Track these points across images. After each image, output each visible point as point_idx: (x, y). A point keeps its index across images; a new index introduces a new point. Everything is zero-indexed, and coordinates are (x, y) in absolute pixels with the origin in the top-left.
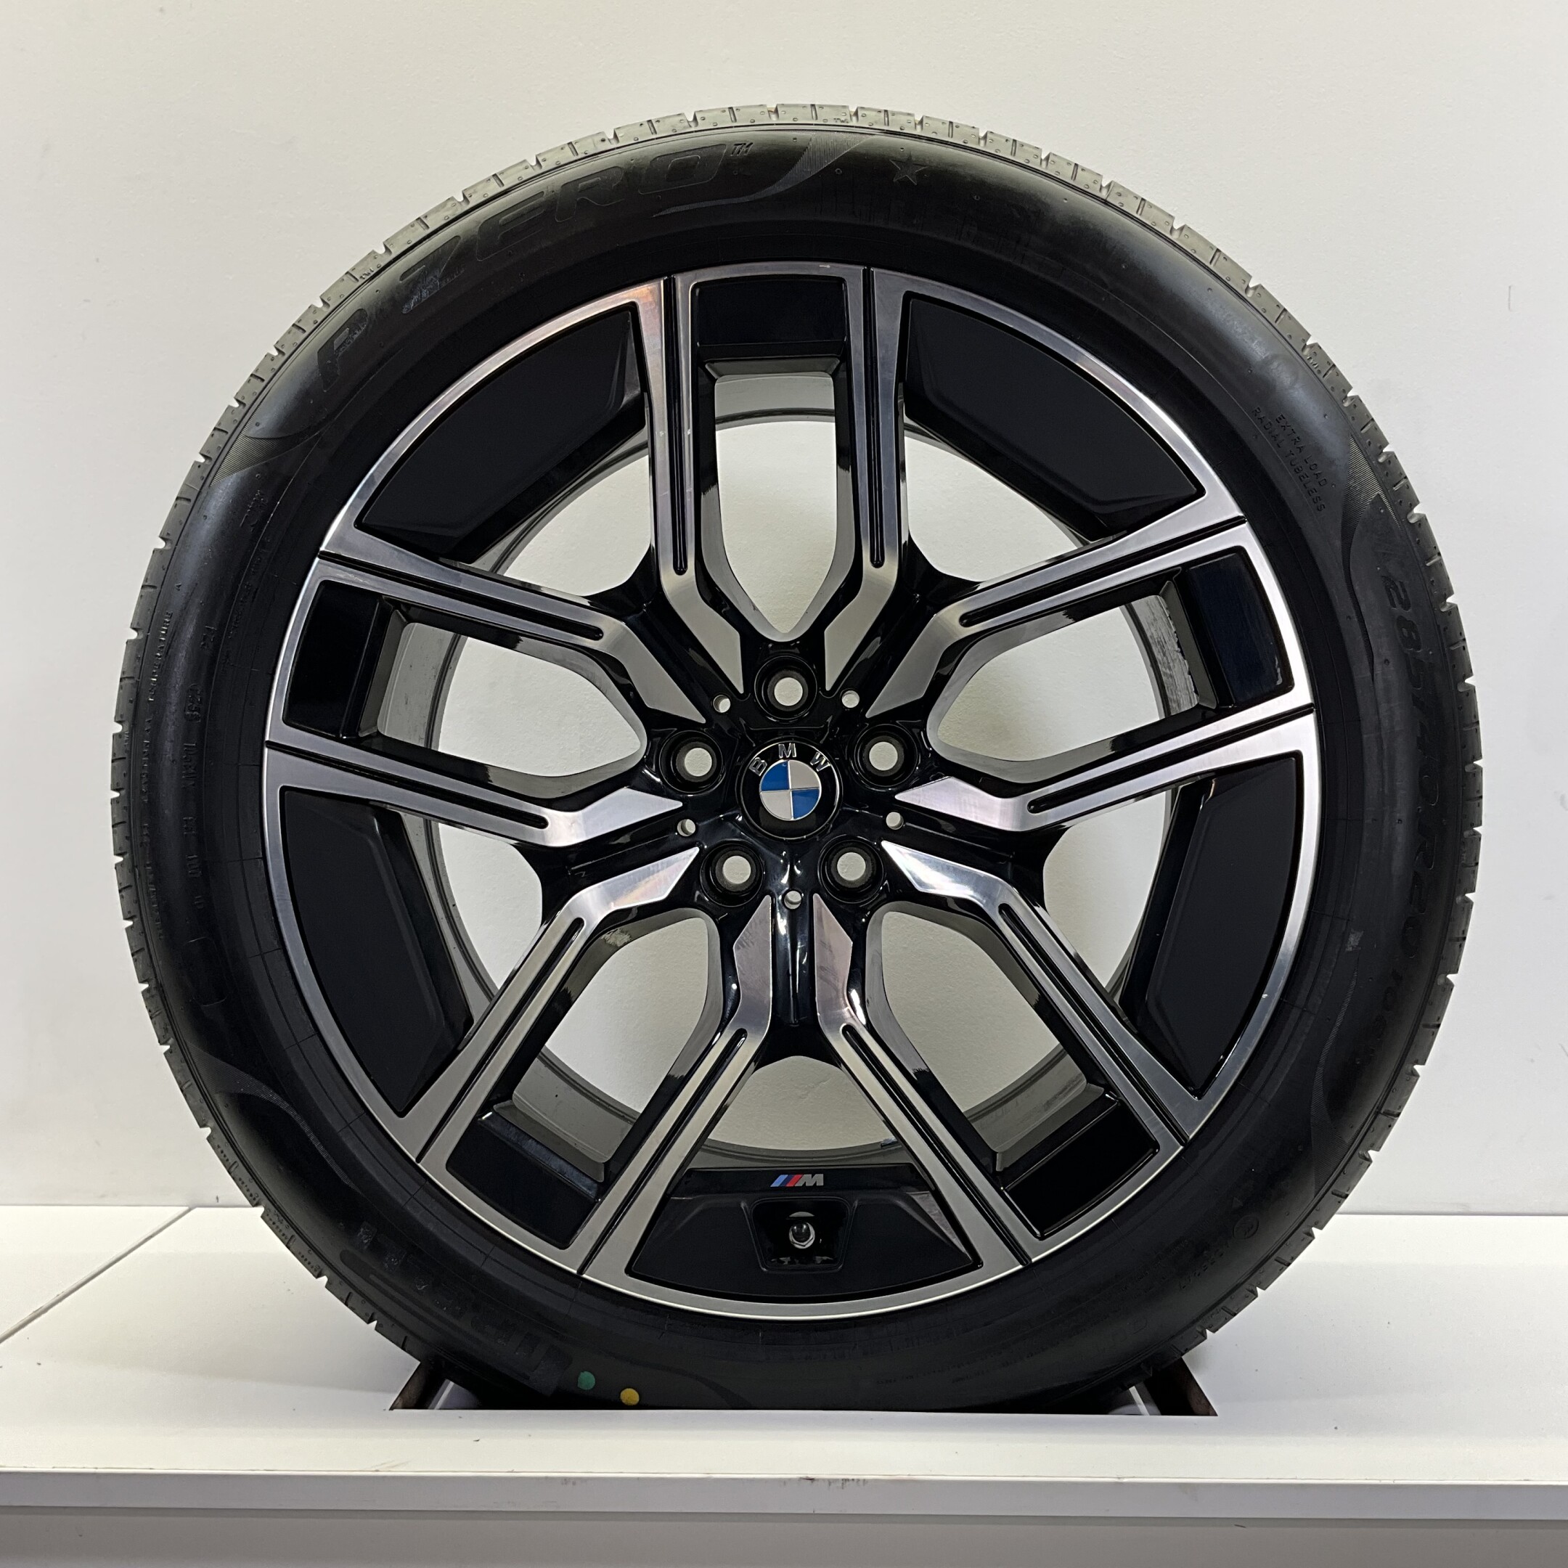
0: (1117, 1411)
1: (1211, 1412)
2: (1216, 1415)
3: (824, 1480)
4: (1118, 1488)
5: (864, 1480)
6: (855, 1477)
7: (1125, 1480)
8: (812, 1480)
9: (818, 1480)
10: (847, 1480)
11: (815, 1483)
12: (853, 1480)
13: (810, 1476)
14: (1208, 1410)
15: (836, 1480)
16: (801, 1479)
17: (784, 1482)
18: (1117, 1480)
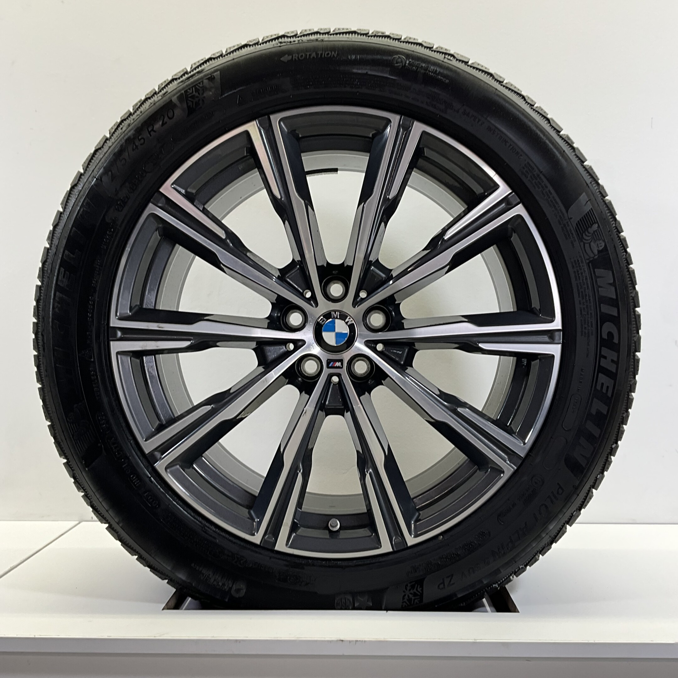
0: (477, 610)
1: (516, 611)
2: (518, 612)
3: (347, 641)
4: (474, 644)
5: (365, 641)
6: (361, 640)
7: (478, 641)
8: (342, 641)
9: (345, 641)
10: (357, 641)
11: (343, 642)
12: (360, 641)
13: (342, 639)
14: (515, 610)
15: (352, 641)
16: (337, 641)
17: (331, 642)
18: (474, 641)
